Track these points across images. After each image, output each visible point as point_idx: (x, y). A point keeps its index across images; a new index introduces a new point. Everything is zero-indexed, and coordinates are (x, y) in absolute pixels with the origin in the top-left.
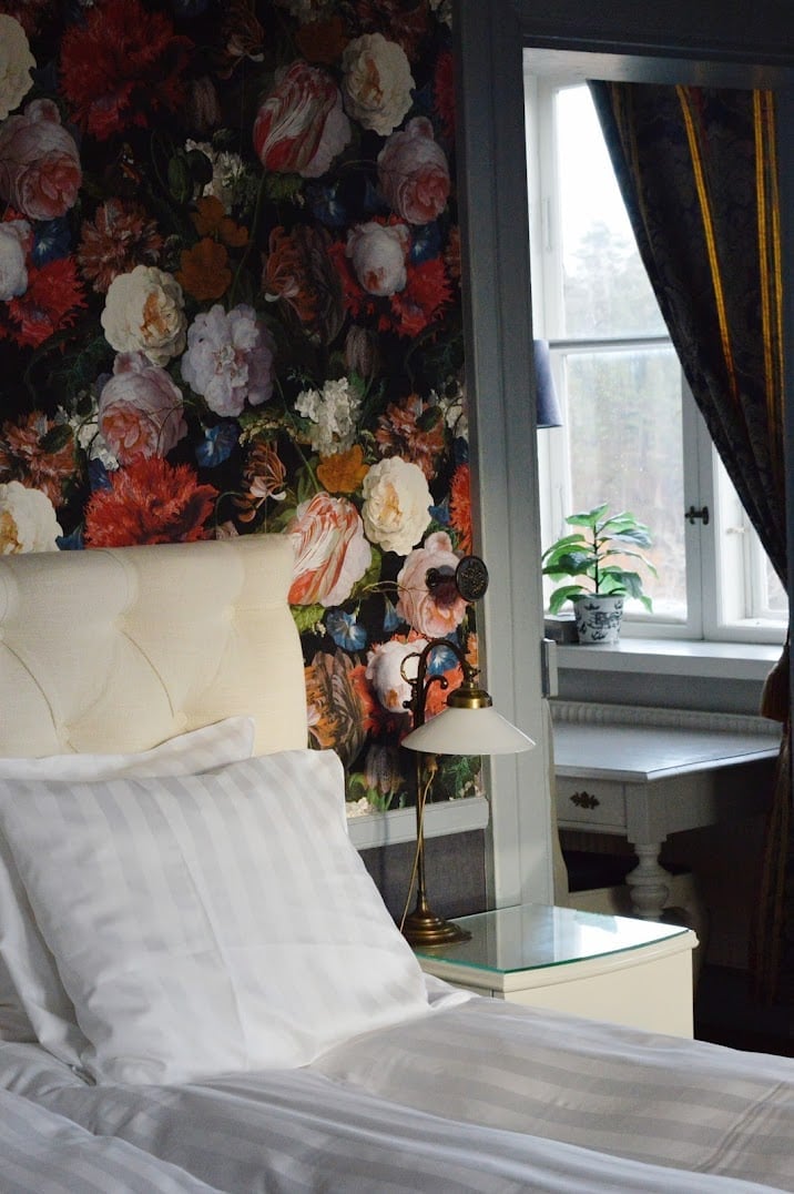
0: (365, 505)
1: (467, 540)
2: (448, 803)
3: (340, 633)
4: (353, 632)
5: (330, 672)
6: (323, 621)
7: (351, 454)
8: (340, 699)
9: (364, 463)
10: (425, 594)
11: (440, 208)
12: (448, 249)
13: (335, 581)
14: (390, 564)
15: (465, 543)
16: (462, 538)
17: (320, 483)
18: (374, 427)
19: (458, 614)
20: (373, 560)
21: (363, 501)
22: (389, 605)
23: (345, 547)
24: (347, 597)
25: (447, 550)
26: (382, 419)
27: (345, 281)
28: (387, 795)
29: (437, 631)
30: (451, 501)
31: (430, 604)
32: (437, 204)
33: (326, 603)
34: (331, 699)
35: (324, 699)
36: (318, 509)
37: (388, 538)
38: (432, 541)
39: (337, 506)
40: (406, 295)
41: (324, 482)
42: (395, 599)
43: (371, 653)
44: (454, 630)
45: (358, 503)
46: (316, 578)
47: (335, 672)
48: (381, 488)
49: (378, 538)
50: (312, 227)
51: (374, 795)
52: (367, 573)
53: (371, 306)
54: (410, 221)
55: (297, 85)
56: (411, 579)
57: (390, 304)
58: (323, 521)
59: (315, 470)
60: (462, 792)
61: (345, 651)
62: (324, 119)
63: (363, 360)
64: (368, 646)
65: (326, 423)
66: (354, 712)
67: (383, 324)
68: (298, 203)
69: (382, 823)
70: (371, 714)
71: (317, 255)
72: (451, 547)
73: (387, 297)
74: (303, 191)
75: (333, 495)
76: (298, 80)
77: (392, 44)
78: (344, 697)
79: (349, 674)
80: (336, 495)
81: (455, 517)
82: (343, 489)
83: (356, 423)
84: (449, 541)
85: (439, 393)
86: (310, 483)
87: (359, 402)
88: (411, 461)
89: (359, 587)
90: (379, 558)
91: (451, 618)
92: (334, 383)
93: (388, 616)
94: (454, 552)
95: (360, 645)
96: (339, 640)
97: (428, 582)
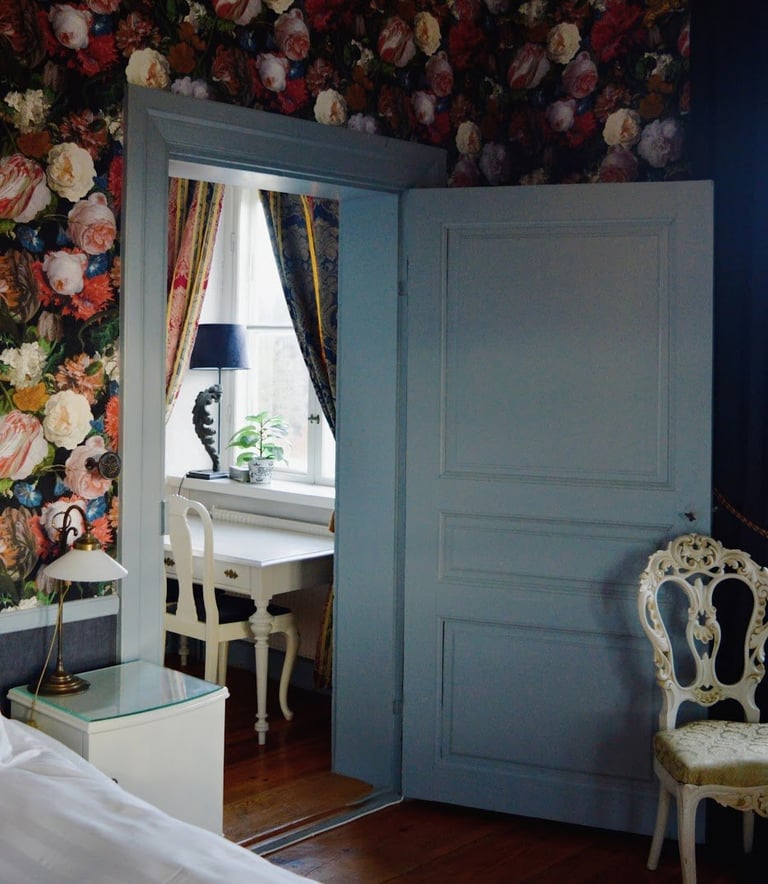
0: (46, 419)
1: (114, 440)
2: (92, 600)
3: (24, 496)
4: (33, 496)
5: (15, 519)
6: (12, 489)
7: (38, 388)
8: (21, 536)
9: (46, 394)
10: (84, 473)
11: (109, 246)
12: (113, 270)
13: (21, 464)
14: (61, 455)
15: (113, 443)
16: (112, 439)
17: (15, 405)
18: (55, 372)
19: (106, 485)
20: (49, 453)
21: (45, 416)
22: (59, 479)
23: (30, 444)
24: (29, 474)
25: (101, 446)
26: (60, 367)
27: (41, 285)
28: (51, 595)
29: (91, 495)
30: (106, 417)
31: (88, 478)
32: (106, 243)
33: (15, 478)
34: (14, 536)
35: (9, 537)
36: (12, 420)
37: (59, 439)
38: (91, 442)
39: (26, 419)
40: (82, 295)
41: (18, 404)
42: (63, 476)
43: (44, 508)
44: (103, 495)
45: (40, 417)
46: (9, 461)
47: (18, 520)
48: (58, 409)
49: (53, 439)
50: (21, 252)
51: (41, 595)
52: (45, 460)
53: (57, 300)
54: (88, 252)
55: (15, 168)
56: (75, 464)
57: (71, 299)
58: (16, 428)
59: (11, 397)
60: (103, 592)
61: (25, 507)
62: (33, 189)
63: (50, 333)
64: (43, 504)
65: (21, 368)
66: (30, 544)
67: (65, 312)
68: (11, 237)
69: (44, 613)
70: (42, 546)
71: (22, 269)
72: (104, 445)
73: (69, 296)
74: (15, 230)
75: (23, 412)
76: (17, 165)
77: (83, 150)
78: (24, 535)
79: (28, 521)
80: (26, 412)
81: (108, 427)
82: (31, 409)
83: (43, 369)
84: (103, 441)
85: (101, 353)
86: (7, 405)
87: (46, 357)
88: (80, 392)
89: (38, 468)
90: (53, 450)
91: (101, 488)
92: (28, 345)
93: (58, 485)
94: (105, 448)
95: (36, 503)
96: (23, 500)
97: (87, 466)
